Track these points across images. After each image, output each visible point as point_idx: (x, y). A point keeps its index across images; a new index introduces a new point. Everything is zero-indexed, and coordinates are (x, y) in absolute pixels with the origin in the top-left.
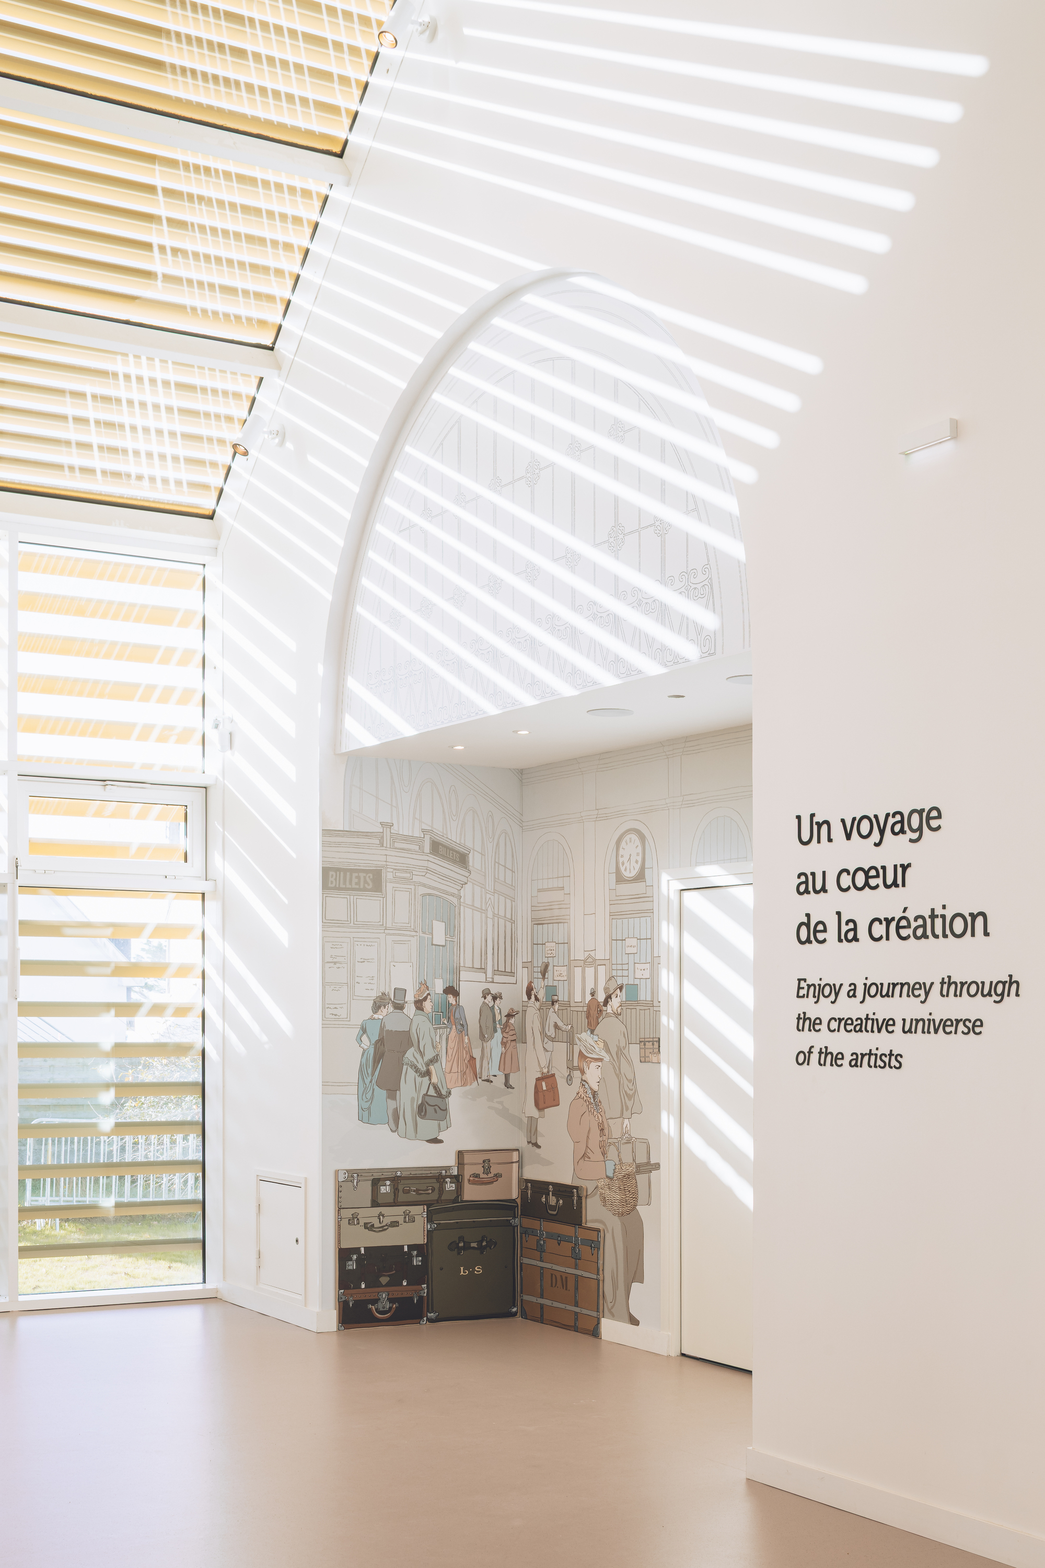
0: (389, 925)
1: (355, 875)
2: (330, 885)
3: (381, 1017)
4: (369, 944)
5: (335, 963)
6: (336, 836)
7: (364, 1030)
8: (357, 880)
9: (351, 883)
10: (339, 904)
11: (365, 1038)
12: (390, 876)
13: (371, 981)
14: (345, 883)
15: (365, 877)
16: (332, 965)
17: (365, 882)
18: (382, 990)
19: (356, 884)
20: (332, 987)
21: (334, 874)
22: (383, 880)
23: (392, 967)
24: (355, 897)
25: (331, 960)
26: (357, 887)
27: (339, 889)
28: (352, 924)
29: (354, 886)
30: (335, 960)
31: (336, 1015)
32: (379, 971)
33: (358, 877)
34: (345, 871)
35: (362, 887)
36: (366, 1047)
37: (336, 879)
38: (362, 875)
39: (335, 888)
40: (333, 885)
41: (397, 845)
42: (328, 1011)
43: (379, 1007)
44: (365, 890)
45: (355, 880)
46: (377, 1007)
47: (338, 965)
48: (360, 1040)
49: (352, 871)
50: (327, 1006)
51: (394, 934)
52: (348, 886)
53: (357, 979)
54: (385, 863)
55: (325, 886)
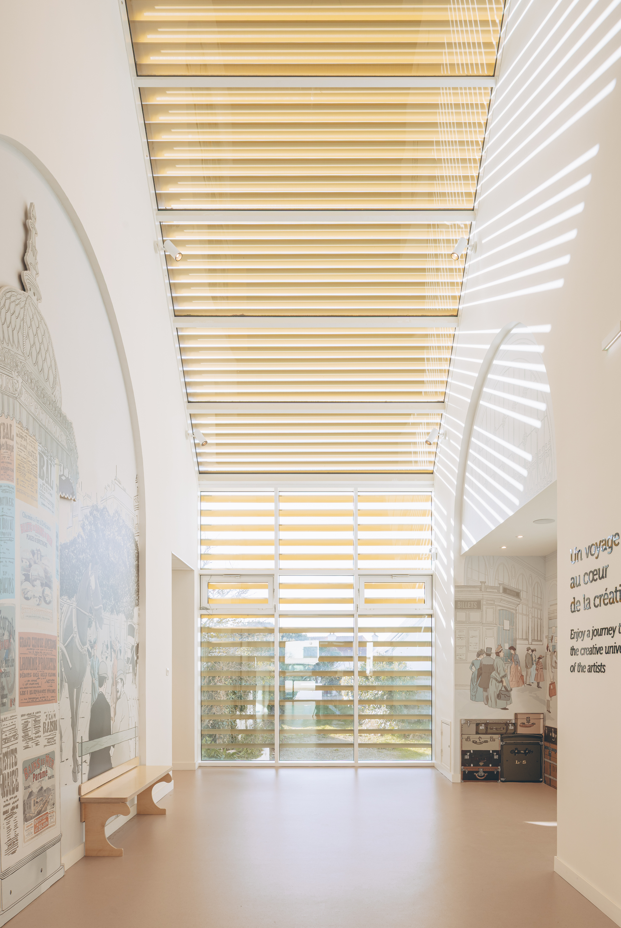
0: (484, 622)
1: (469, 603)
2: (458, 607)
3: (481, 659)
4: (474, 630)
5: (460, 638)
6: (461, 588)
7: (473, 664)
8: (470, 605)
9: (467, 606)
10: (462, 615)
11: (473, 667)
12: (484, 603)
13: (476, 645)
14: (465, 606)
15: (473, 604)
16: (459, 639)
17: (474, 605)
18: (481, 648)
19: (470, 606)
20: (459, 647)
21: (460, 603)
22: (482, 604)
23: (485, 639)
24: (469, 612)
25: (459, 637)
26: (470, 608)
27: (462, 609)
28: (468, 622)
29: (469, 607)
30: (460, 637)
31: (461, 658)
32: (479, 641)
33: (471, 604)
34: (465, 601)
35: (472, 607)
36: (474, 671)
37: (461, 605)
38: (472, 603)
39: (460, 609)
40: (460, 607)
41: (487, 590)
42: (457, 657)
43: (480, 655)
44: (473, 609)
45: (469, 605)
46: (479, 655)
47: (462, 639)
48: (471, 668)
49: (468, 601)
50: (457, 655)
51: (486, 626)
52: (466, 607)
53: (470, 644)
54: (482, 598)
55: (456, 608)
